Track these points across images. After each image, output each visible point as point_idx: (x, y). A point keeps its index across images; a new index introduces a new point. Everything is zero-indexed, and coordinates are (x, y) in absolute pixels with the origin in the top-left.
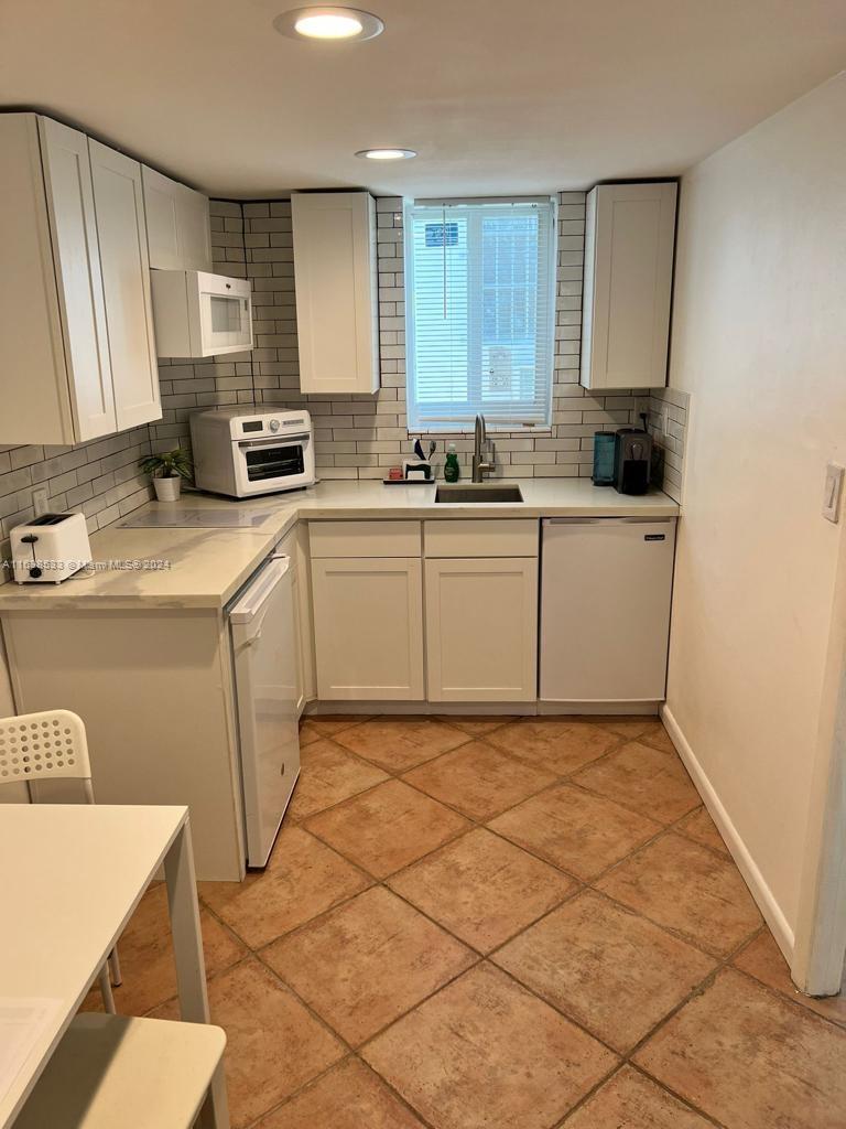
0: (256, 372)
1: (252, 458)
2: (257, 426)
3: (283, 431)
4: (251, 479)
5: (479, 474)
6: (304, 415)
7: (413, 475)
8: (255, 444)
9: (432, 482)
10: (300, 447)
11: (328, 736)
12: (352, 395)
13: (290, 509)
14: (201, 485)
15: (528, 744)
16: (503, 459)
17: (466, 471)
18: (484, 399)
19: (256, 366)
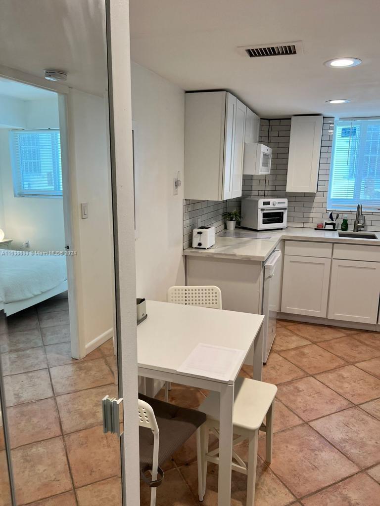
0: (267, 184)
1: (265, 215)
2: (268, 203)
3: (277, 206)
4: (263, 223)
5: (357, 228)
6: (286, 200)
7: (328, 227)
8: (267, 210)
9: (336, 230)
10: (283, 213)
11: (285, 327)
12: (305, 193)
13: (278, 236)
14: (242, 225)
15: (372, 341)
16: (368, 223)
17: (351, 227)
18: (361, 198)
19: (267, 182)
